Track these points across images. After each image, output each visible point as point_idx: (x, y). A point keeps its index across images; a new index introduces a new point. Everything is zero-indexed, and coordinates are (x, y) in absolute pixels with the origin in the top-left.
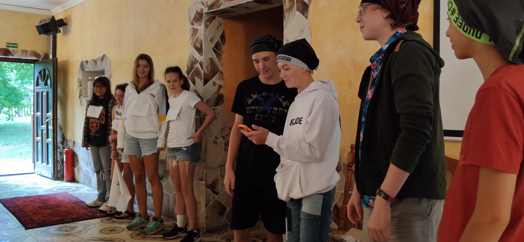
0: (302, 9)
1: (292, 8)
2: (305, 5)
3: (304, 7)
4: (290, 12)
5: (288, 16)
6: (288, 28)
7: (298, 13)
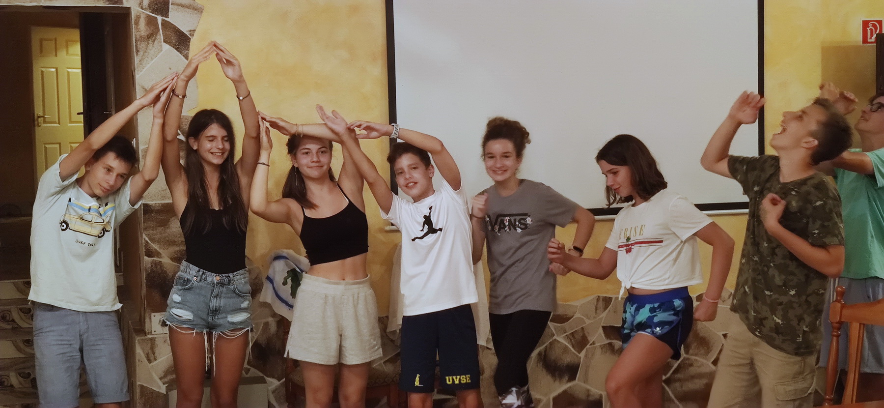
0: (176, 42)
1: (154, 38)
2: (182, 36)
3: (182, 39)
4: (150, 42)
5: (146, 48)
6: (144, 70)
7: (166, 47)
